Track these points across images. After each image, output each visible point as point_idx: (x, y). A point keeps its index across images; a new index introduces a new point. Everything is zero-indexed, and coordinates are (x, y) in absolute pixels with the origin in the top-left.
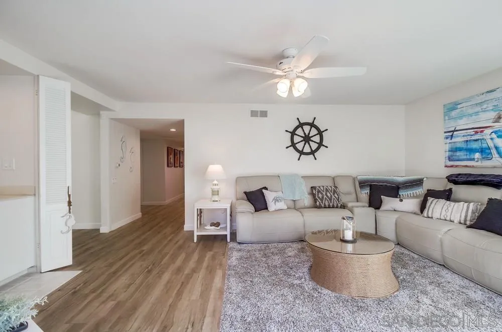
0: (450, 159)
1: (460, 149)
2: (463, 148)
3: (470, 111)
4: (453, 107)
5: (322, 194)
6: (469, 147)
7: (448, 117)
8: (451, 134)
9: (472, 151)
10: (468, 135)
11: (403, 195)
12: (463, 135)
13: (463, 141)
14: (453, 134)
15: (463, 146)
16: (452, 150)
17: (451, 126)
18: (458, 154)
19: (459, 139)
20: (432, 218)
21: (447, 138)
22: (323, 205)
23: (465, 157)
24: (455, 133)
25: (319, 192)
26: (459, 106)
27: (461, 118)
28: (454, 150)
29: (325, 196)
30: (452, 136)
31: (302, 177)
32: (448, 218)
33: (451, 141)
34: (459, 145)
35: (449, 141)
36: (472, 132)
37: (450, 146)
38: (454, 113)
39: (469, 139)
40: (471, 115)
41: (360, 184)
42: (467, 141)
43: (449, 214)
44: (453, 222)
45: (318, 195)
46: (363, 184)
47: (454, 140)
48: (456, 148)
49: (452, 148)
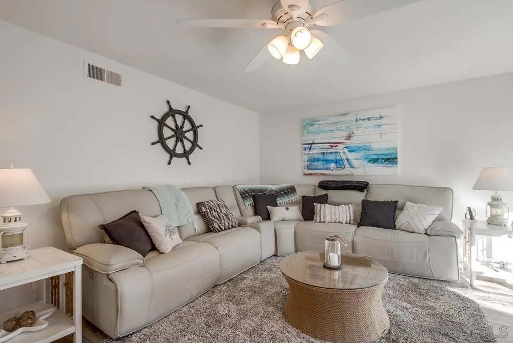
0: (308, 168)
1: (318, 160)
2: (320, 159)
3: (327, 129)
4: (313, 122)
5: (216, 211)
6: (325, 158)
7: (307, 131)
8: (309, 146)
9: (328, 161)
10: (325, 148)
11: (280, 203)
12: (320, 147)
13: (320, 153)
14: (311, 146)
15: (321, 157)
16: (310, 160)
17: (309, 139)
18: (316, 163)
19: (316, 151)
20: (324, 222)
21: (305, 149)
22: (223, 227)
23: (322, 167)
24: (313, 145)
25: (211, 209)
26: (317, 123)
27: (318, 133)
28: (312, 160)
29: (221, 214)
30: (310, 148)
31: (181, 189)
32: (337, 221)
33: (309, 152)
34: (316, 156)
35: (307, 152)
36: (327, 146)
37: (309, 157)
38: (312, 128)
39: (325, 152)
40: (327, 132)
41: (241, 195)
42: (324, 153)
43: (337, 217)
44: (342, 223)
45: (212, 214)
46: (245, 194)
47: (312, 151)
48: (314, 159)
49: (310, 158)
